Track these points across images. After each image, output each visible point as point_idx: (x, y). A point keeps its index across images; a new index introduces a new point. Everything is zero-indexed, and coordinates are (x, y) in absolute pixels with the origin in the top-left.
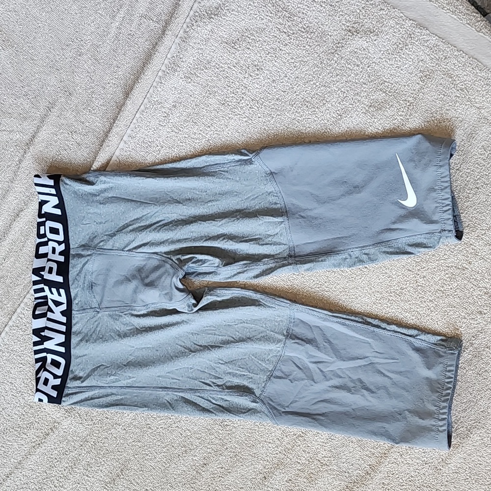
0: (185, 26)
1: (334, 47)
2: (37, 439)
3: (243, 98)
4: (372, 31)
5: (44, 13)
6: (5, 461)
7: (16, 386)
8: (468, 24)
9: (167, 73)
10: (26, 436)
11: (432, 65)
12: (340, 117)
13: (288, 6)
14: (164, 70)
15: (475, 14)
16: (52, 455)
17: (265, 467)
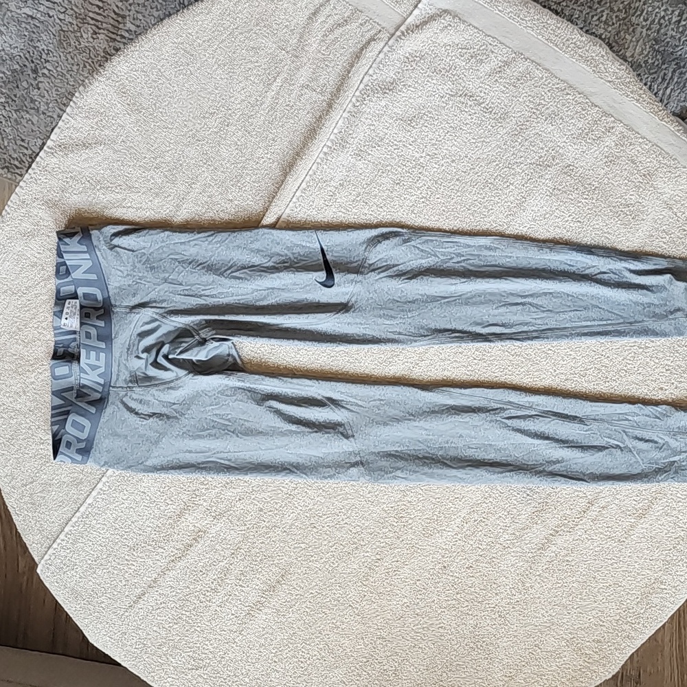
0: (354, 100)
1: (518, 128)
2: (176, 551)
3: (420, 178)
4: (557, 114)
5: (182, 76)
6: (136, 581)
7: (150, 495)
8: (652, 112)
9: (334, 149)
10: (162, 550)
11: (617, 151)
12: (524, 200)
13: (469, 85)
14: (330, 145)
15: (657, 104)
16: (196, 568)
17: (443, 556)
